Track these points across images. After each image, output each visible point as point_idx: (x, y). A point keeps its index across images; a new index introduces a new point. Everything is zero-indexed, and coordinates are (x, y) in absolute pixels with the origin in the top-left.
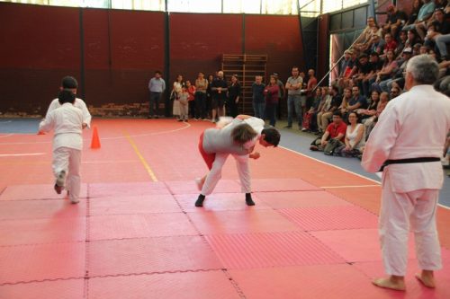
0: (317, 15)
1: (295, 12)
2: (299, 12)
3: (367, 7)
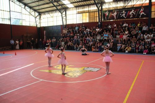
0: (39, 27)
1: (36, 26)
2: (37, 26)
3: (57, 26)
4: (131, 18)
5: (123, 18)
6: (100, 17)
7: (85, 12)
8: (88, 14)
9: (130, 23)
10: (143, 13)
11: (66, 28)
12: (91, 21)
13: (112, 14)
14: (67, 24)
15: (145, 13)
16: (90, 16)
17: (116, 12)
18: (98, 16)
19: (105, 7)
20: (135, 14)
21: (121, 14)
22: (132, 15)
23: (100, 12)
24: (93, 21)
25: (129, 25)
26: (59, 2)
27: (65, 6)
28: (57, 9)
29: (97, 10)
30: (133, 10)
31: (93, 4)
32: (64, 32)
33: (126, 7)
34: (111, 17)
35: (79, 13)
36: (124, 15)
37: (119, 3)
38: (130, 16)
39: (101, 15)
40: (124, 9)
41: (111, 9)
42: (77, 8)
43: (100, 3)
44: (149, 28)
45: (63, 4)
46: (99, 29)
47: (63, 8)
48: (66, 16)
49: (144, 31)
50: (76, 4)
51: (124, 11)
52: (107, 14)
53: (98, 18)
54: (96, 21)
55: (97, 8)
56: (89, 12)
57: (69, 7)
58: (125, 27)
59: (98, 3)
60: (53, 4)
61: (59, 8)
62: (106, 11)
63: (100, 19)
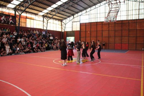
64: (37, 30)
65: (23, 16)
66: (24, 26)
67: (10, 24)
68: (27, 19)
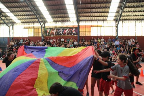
3: (3, 38)
4: (66, 35)
5: (60, 34)
6: (43, 33)
7: (30, 27)
8: (33, 29)
9: (66, 39)
10: (74, 32)
11: (12, 40)
12: (36, 36)
13: (53, 31)
14: (14, 37)
15: (76, 32)
16: (35, 31)
17: (55, 30)
18: (41, 32)
19: (47, 25)
20: (69, 32)
21: (59, 32)
22: (67, 33)
23: (43, 29)
24: (37, 36)
25: (65, 40)
26: (7, 17)
27: (12, 21)
28: (4, 23)
29: (41, 27)
30: (68, 30)
31: (37, 22)
32: (11, 44)
33: (63, 27)
34: (51, 33)
35: (25, 28)
36: (61, 32)
37: (57, 23)
38: (66, 33)
39: (44, 32)
40: (61, 28)
41: (52, 27)
42: (24, 24)
43: (43, 22)
44: (78, 43)
45: (11, 19)
46: (42, 43)
47: (11, 23)
48: (13, 30)
49: (75, 45)
50: (23, 21)
51: (61, 30)
52: (49, 30)
53: (41, 33)
54: (39, 36)
55: (41, 26)
56: (34, 28)
57: (16, 22)
58: (63, 41)
59: (41, 22)
60: (1, 18)
61: (6, 21)
62: (48, 28)
63: (43, 35)
64: (102, 38)
65: (88, 26)
66: (89, 35)
67: (73, 35)
68: (92, 28)
